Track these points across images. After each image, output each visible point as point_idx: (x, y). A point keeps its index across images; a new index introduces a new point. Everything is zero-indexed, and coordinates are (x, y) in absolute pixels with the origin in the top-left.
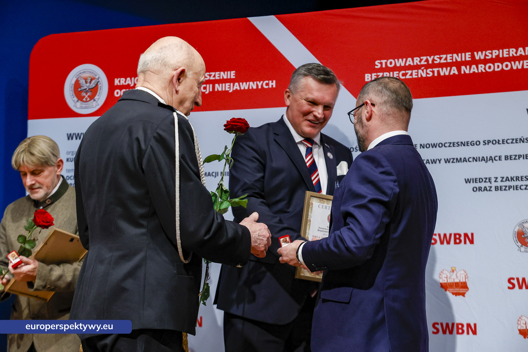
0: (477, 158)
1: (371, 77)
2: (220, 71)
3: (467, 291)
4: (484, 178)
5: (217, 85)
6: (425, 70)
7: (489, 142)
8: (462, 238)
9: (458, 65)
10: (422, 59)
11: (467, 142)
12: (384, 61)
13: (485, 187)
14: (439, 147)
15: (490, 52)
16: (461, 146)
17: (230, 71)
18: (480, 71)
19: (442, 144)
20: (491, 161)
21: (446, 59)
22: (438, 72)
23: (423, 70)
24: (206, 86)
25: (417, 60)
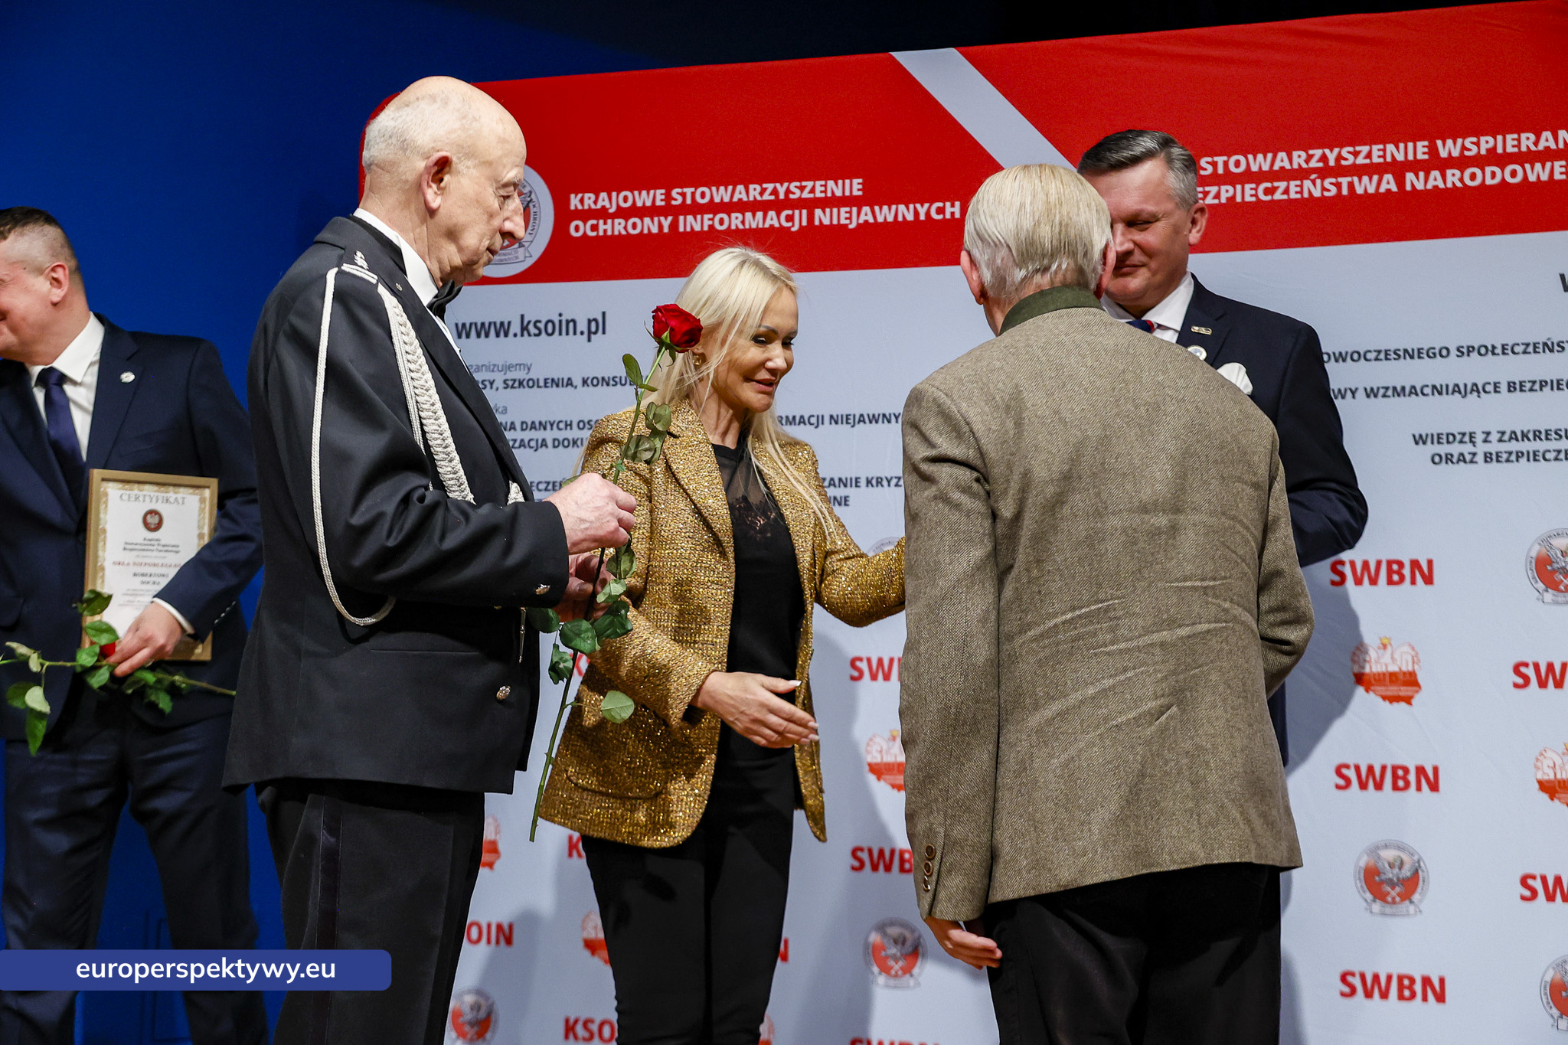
0: (1441, 386)
2: (826, 179)
3: (1417, 692)
4: (1459, 434)
5: (818, 212)
6: (1318, 181)
7: (1470, 349)
8: (1407, 571)
9: (1398, 170)
10: (1312, 156)
11: (1419, 350)
12: (1220, 160)
13: (1462, 454)
14: (1353, 360)
15: (1475, 139)
17: (851, 178)
18: (1449, 185)
19: (1359, 353)
20: (1475, 394)
21: (1369, 156)
22: (1351, 185)
23: (1314, 182)
24: (793, 214)
25: (1299, 156)
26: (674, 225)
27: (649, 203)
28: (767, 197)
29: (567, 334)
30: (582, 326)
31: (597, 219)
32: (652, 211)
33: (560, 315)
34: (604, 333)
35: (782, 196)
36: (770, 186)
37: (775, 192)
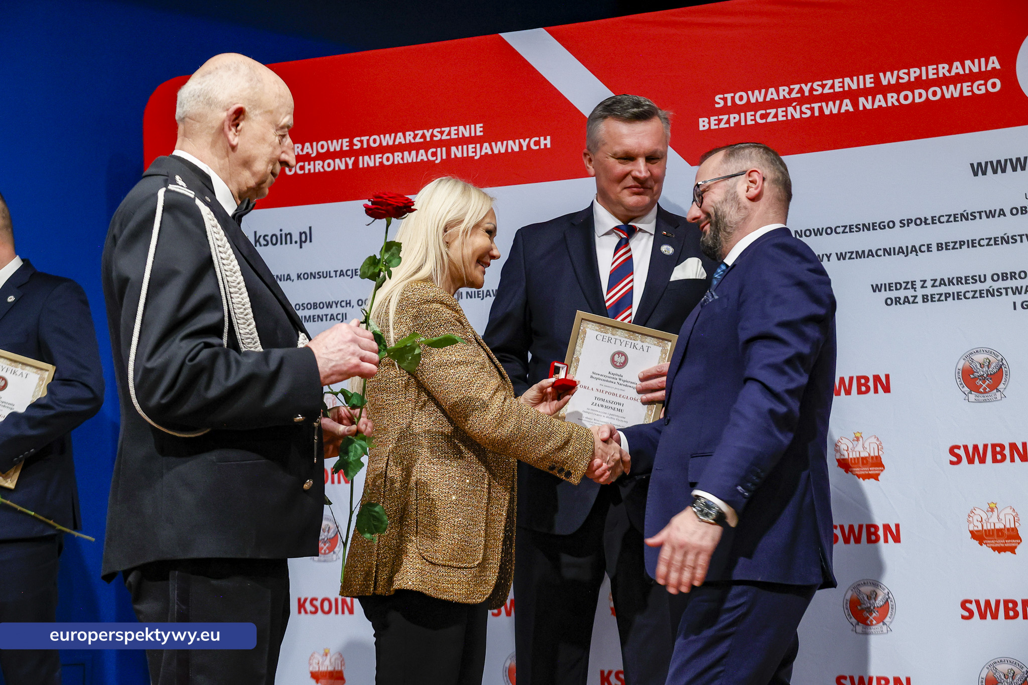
0: (890, 249)
1: (709, 123)
2: (458, 125)
3: (882, 471)
4: (904, 282)
5: (453, 149)
6: (798, 107)
7: (909, 221)
8: (871, 384)
9: (853, 96)
10: (793, 89)
11: (873, 224)
12: (729, 96)
13: (906, 297)
14: (827, 233)
15: (906, 71)
16: (863, 231)
17: (475, 123)
18: (890, 104)
19: (831, 228)
20: (914, 253)
21: (832, 87)
22: (821, 108)
23: (794, 108)
24: (437, 151)
25: (784, 90)
26: (356, 163)
27: (338, 149)
28: (418, 140)
29: (286, 243)
30: (296, 237)
31: (304, 162)
32: (340, 154)
33: (281, 230)
34: (311, 241)
35: (428, 139)
36: (420, 132)
37: (423, 136)
